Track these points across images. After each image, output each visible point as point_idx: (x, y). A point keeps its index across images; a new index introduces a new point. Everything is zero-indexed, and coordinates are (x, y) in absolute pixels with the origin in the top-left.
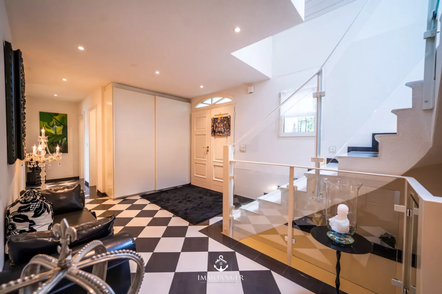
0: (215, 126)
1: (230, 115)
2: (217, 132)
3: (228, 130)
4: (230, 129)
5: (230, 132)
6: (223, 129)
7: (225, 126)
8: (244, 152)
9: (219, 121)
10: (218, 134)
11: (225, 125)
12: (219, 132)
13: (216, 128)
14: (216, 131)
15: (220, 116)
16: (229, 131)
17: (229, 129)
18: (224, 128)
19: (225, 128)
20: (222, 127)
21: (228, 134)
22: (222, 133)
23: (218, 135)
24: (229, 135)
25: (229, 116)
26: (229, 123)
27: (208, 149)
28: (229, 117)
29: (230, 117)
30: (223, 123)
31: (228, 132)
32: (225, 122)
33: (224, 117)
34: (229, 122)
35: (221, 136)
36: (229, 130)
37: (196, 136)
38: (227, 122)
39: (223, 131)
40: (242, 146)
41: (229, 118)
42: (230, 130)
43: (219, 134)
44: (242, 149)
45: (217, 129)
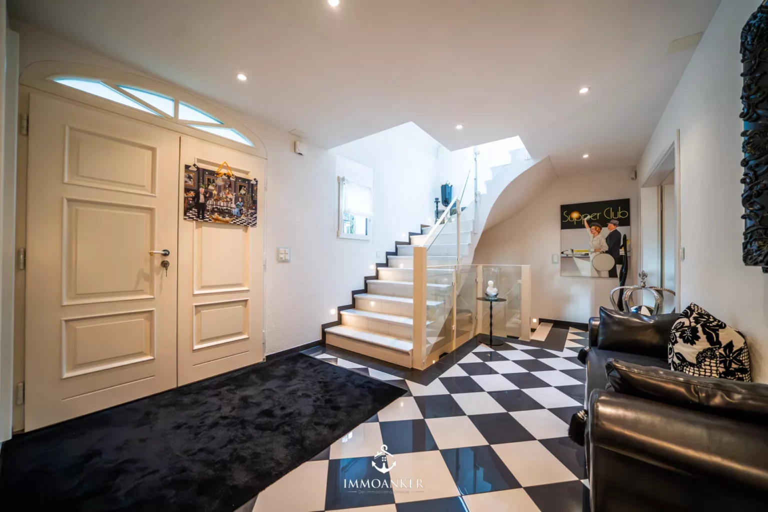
0: (206, 192)
1: (257, 179)
2: (213, 211)
3: (250, 211)
4: (256, 209)
5: (256, 217)
6: (233, 205)
7: (243, 201)
8: (285, 261)
9: (220, 182)
10: (216, 215)
11: (242, 198)
12: (222, 212)
13: (206, 198)
14: (209, 208)
15: (224, 171)
16: (254, 216)
17: (253, 209)
18: (237, 206)
19: (243, 206)
20: (231, 200)
21: (250, 221)
22: (231, 215)
23: (216, 220)
24: (252, 222)
25: (255, 179)
26: (252, 197)
27: (167, 259)
28: (253, 182)
29: (257, 184)
30: (235, 192)
31: (251, 216)
32: (243, 192)
33: (237, 178)
34: (252, 192)
35: (227, 222)
36: (253, 211)
37: (69, 206)
38: (248, 191)
39: (235, 211)
40: (282, 250)
41: (252, 184)
42: (256, 213)
43: (220, 218)
44: (282, 256)
45: (210, 202)
